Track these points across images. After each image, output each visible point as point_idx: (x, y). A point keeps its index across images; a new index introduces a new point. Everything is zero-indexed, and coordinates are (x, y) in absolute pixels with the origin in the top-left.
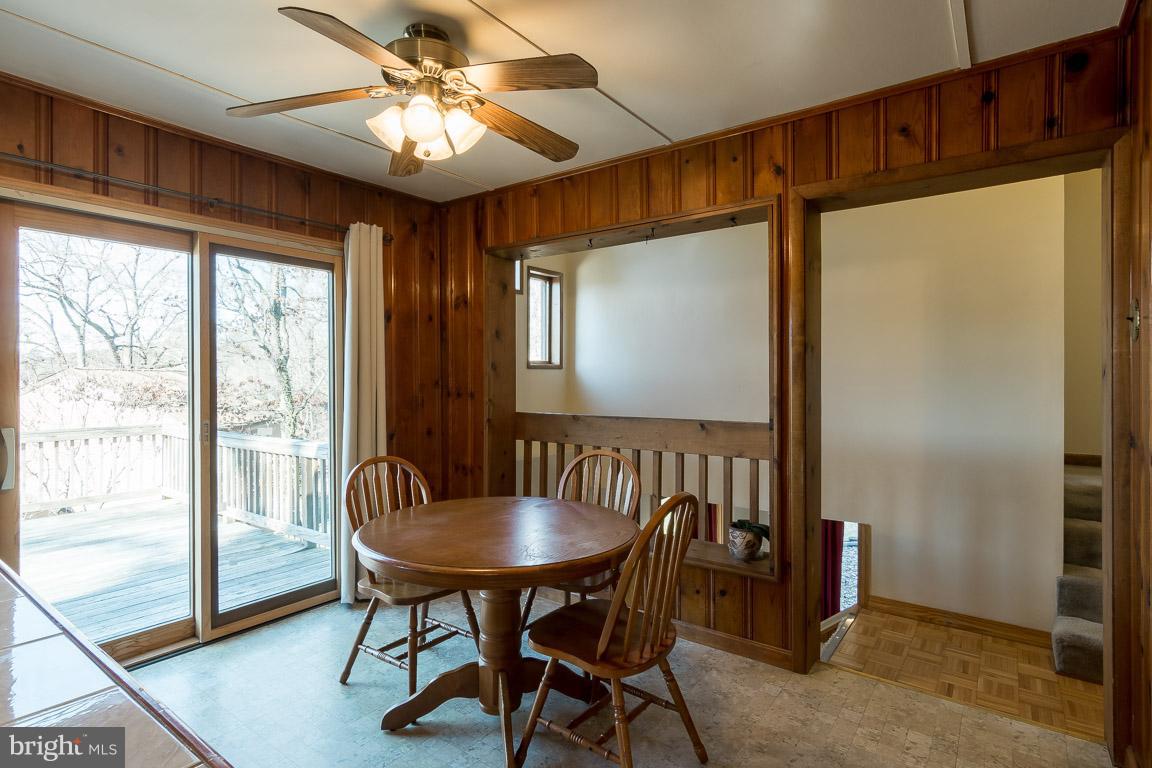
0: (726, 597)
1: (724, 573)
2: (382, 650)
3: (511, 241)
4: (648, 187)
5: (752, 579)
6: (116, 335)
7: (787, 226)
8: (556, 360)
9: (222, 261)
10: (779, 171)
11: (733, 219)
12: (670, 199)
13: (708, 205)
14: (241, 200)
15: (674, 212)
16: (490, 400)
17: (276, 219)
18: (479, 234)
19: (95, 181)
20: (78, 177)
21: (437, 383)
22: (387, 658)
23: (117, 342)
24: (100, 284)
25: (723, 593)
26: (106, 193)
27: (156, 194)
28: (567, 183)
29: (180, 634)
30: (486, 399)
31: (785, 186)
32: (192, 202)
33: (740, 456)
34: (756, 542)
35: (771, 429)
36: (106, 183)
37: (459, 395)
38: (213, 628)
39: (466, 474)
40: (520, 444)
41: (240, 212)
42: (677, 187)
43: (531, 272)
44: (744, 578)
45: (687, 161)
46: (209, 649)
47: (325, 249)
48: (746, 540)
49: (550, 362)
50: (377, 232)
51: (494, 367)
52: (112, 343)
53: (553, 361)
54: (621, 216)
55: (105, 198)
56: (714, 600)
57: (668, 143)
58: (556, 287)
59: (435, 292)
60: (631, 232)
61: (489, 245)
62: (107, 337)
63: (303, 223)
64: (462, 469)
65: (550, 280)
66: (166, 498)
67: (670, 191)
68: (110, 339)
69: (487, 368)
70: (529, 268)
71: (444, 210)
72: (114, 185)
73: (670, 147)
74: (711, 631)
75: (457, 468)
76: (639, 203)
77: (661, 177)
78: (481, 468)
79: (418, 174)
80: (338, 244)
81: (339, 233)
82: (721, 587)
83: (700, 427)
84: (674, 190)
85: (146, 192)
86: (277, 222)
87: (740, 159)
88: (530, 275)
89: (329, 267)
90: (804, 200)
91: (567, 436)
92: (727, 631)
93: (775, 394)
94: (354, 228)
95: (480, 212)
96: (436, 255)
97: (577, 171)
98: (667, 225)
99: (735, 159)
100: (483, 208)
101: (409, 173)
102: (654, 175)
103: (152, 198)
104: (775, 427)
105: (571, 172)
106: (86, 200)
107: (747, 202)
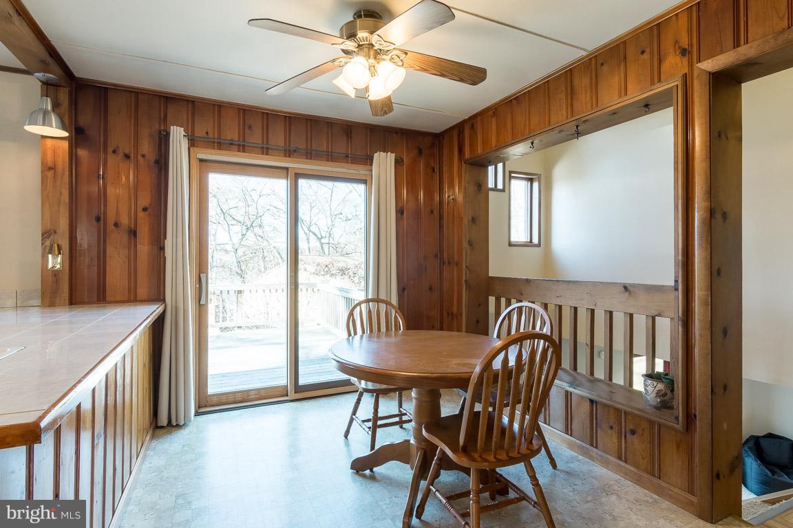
0: (635, 436)
1: (634, 415)
2: (363, 421)
3: (479, 152)
4: (572, 93)
5: (660, 425)
6: (322, 237)
7: (693, 102)
8: (536, 241)
9: (302, 182)
10: (684, 52)
11: (647, 106)
12: (588, 99)
13: (620, 96)
14: (311, 146)
15: (592, 108)
16: (466, 267)
17: (331, 155)
18: (461, 150)
19: (239, 145)
20: (231, 144)
21: (437, 255)
22: (364, 426)
23: (323, 241)
24: (315, 210)
25: (633, 432)
26: (244, 151)
27: (267, 148)
28: (514, 102)
29: (280, 393)
30: (464, 266)
31: (691, 65)
32: (285, 150)
33: (659, 315)
34: (669, 392)
35: (676, 289)
36: (244, 146)
37: (449, 263)
38: (295, 393)
39: (453, 319)
40: (492, 300)
41: (311, 153)
42: (595, 87)
43: (512, 175)
44: (651, 423)
45: (602, 64)
46: (291, 404)
47: (360, 171)
48: (657, 389)
49: (531, 241)
50: (391, 157)
51: (470, 243)
52: (320, 242)
53: (533, 241)
54: (552, 119)
55: (243, 154)
56: (625, 437)
57: (584, 54)
58: (536, 185)
59: (437, 198)
60: (560, 132)
61: (467, 157)
62: (318, 238)
63: (347, 157)
64: (451, 314)
65: (531, 180)
66: (319, 324)
67: (588, 93)
68: (319, 239)
69: (465, 244)
70: (511, 172)
71: (441, 138)
72: (248, 146)
73: (587, 56)
74: (622, 464)
75: (448, 314)
76: (564, 106)
77: (582, 82)
78: (461, 315)
79: (392, 113)
80: (368, 167)
81: (369, 161)
82: (632, 427)
83: (623, 289)
84: (592, 91)
85: (263, 148)
86: (331, 157)
87: (648, 50)
88: (511, 177)
89: (364, 182)
90: (710, 73)
91: (522, 294)
92: (636, 465)
93: (680, 258)
94: (376, 155)
95: (461, 135)
96: (437, 170)
97: (520, 92)
98: (587, 120)
99: (643, 52)
100: (463, 131)
101: (386, 113)
102: (576, 81)
103: (265, 151)
104: (680, 287)
105: (515, 94)
106: (237, 156)
107: (655, 87)
